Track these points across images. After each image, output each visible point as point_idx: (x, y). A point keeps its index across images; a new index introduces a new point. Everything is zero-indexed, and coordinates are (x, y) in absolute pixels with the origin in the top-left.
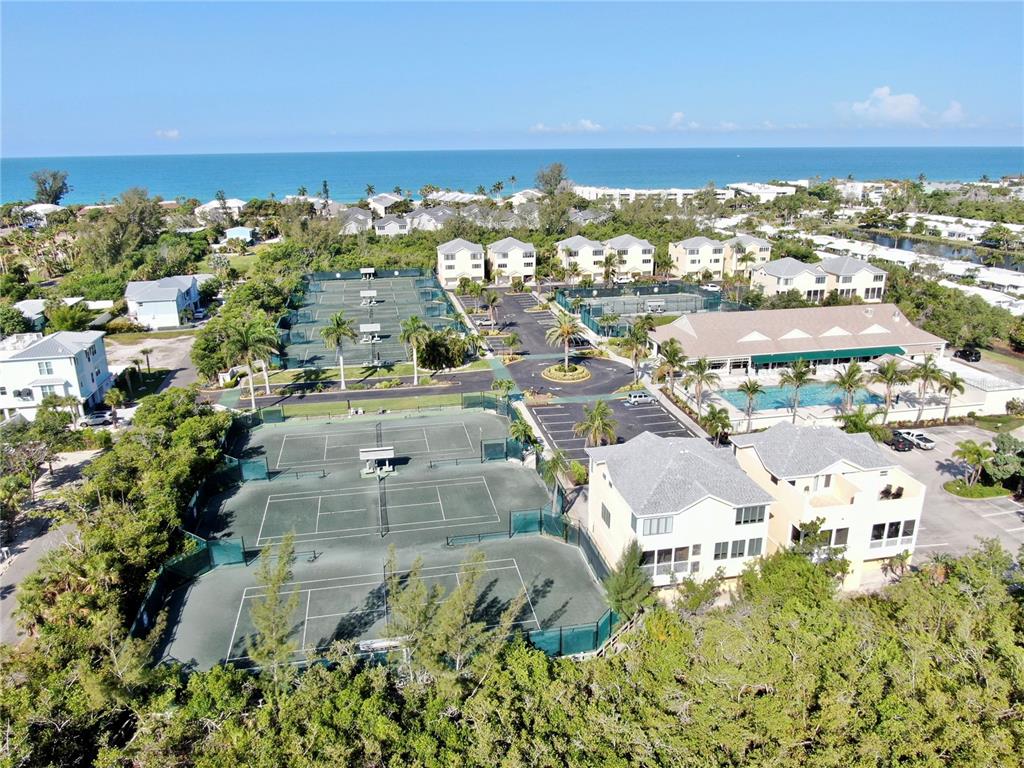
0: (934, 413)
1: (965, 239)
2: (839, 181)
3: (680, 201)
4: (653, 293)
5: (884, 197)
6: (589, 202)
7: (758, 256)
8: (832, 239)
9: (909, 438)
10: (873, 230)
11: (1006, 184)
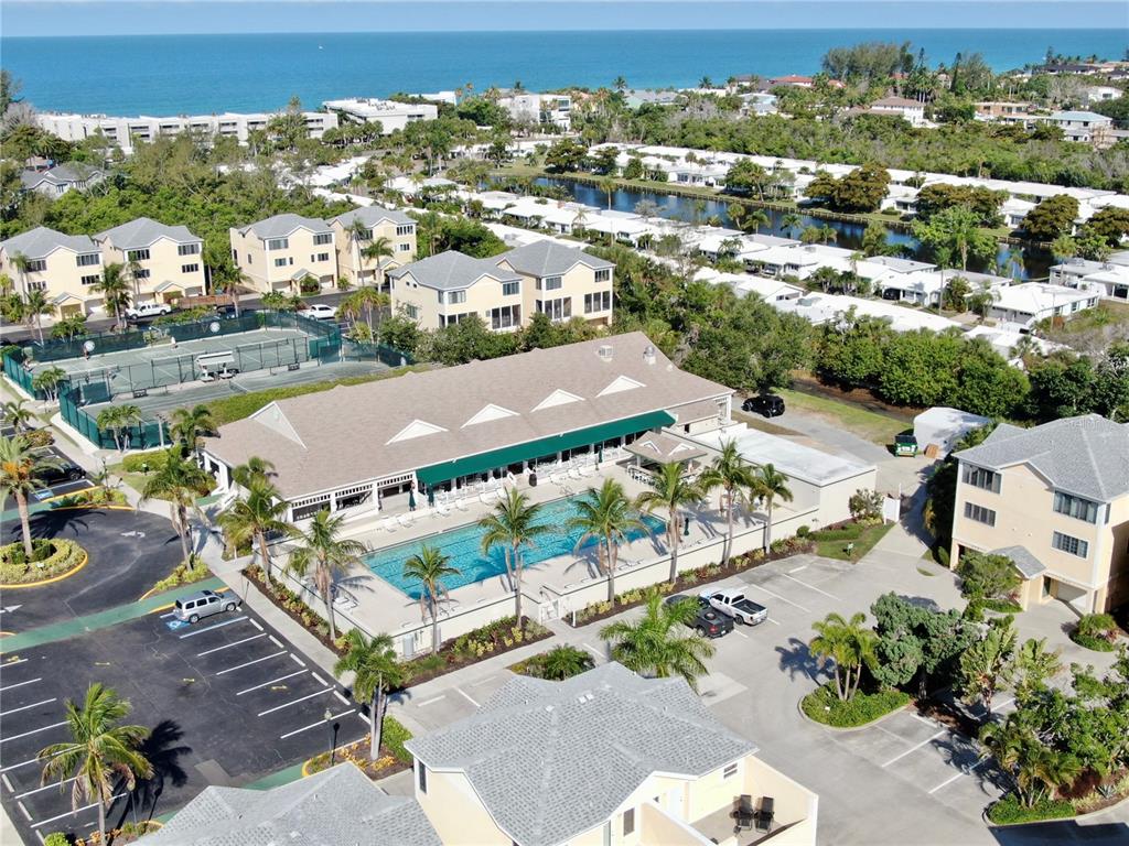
0: (747, 540)
1: (702, 184)
2: (502, 91)
3: (243, 136)
4: (210, 334)
5: (573, 118)
6: (70, 146)
7: (396, 243)
8: (511, 198)
9: (722, 606)
10: (567, 174)
11: (735, 89)
